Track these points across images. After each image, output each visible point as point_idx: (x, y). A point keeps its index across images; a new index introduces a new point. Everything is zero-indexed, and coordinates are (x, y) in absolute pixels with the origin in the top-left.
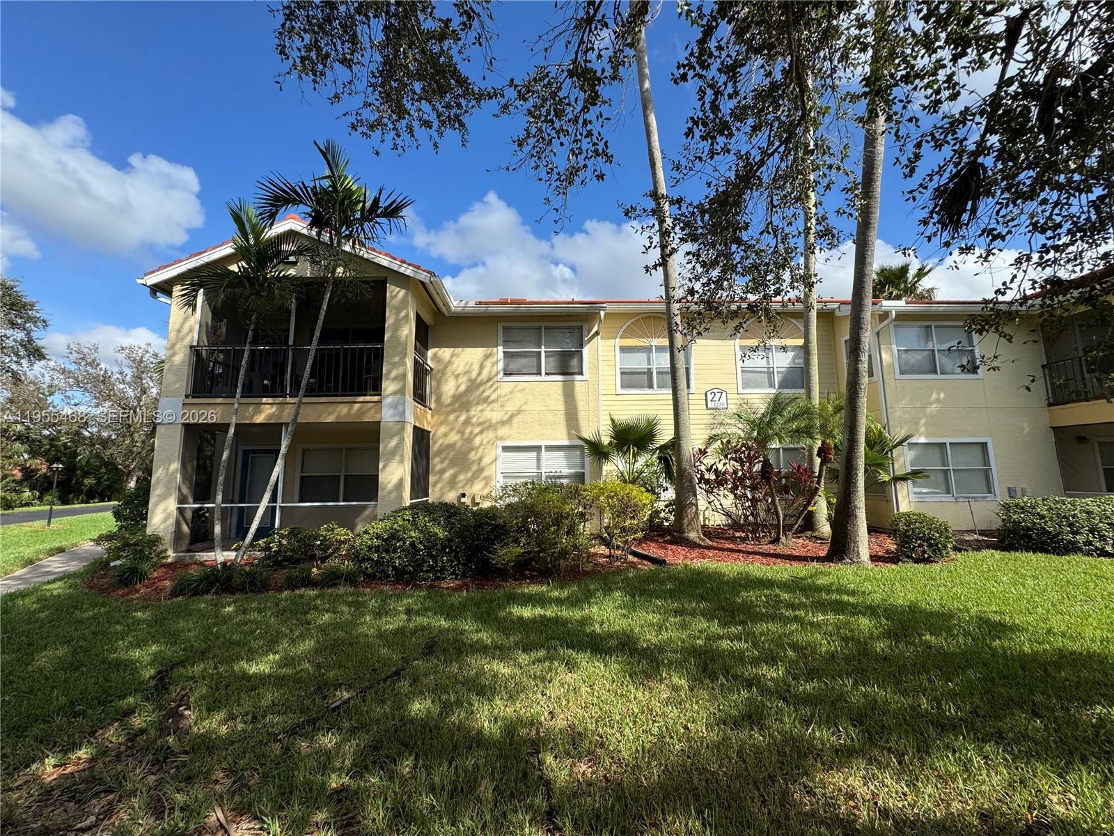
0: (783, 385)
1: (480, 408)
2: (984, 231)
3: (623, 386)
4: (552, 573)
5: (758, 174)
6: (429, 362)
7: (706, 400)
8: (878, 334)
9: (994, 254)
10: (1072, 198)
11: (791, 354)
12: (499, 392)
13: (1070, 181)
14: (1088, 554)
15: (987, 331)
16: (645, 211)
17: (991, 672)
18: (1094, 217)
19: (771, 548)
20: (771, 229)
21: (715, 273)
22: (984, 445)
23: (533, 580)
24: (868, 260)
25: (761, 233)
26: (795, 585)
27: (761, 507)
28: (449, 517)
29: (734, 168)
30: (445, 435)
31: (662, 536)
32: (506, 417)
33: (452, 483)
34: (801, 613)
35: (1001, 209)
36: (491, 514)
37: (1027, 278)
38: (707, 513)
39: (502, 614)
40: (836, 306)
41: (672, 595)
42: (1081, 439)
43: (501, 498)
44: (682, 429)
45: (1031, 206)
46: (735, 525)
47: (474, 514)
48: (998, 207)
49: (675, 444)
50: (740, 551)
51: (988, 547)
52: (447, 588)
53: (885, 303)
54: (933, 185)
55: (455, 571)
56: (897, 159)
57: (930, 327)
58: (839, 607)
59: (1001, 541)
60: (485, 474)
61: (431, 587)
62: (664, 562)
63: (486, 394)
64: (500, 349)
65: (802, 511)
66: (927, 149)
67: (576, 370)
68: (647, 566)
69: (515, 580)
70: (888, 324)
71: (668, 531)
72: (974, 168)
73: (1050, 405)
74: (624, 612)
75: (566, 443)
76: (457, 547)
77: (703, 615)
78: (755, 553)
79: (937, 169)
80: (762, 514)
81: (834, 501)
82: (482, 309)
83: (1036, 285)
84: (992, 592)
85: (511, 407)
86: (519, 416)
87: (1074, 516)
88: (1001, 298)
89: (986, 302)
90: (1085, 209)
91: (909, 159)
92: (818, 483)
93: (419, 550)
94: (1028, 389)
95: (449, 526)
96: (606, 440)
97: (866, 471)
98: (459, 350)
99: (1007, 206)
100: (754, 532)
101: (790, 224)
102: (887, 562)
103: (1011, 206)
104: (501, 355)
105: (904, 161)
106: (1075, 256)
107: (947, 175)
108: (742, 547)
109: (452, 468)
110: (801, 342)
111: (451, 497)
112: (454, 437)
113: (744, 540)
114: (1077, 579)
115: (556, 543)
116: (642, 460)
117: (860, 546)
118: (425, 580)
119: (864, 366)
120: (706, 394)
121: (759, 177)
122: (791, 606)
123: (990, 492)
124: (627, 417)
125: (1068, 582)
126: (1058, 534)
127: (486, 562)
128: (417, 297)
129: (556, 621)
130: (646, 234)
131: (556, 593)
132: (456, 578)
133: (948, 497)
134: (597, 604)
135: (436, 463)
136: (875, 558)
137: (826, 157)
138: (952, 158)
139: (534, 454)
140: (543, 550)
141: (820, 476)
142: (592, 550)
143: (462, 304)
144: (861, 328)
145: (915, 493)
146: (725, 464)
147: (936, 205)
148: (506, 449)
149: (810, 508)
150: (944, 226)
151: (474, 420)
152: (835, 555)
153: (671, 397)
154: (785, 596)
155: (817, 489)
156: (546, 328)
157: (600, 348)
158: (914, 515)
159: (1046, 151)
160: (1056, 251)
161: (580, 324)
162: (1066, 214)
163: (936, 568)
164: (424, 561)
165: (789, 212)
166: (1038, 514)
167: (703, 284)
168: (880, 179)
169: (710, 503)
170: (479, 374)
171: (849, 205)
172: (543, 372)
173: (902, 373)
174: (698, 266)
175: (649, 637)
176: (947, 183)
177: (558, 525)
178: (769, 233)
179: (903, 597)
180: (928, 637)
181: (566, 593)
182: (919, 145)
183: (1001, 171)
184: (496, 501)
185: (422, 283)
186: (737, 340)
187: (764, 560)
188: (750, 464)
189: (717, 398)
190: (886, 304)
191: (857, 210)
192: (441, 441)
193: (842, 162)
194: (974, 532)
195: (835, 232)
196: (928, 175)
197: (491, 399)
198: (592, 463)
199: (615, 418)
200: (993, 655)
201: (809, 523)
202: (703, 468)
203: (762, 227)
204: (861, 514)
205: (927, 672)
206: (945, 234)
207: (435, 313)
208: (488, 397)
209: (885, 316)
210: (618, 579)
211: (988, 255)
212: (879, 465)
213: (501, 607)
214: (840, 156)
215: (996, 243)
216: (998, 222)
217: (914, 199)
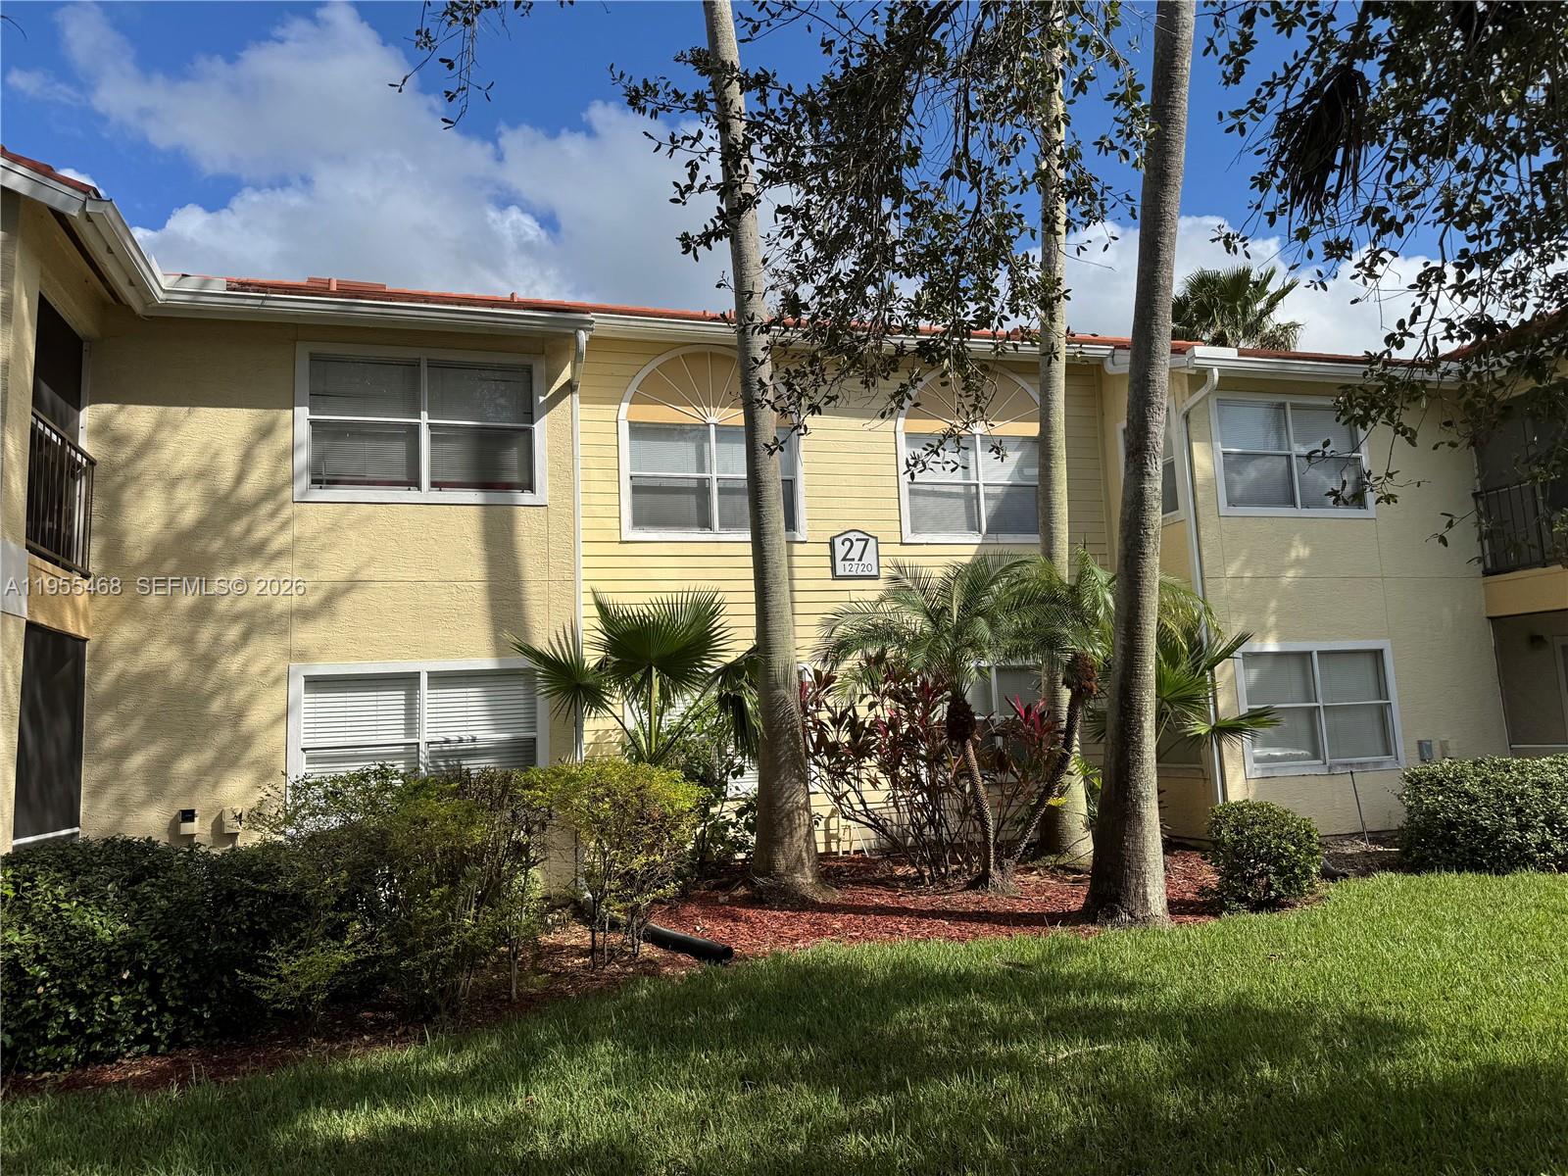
0: (997, 525)
1: (238, 574)
2: (1367, 212)
3: (638, 522)
4: (436, 1009)
5: (936, 36)
6: (83, 443)
7: (833, 558)
8: (1187, 417)
9: (1383, 261)
10: (1507, 163)
11: (1013, 457)
12: (296, 529)
13: (1503, 128)
14: (1544, 867)
15: (1374, 421)
16: (679, 96)
17: (1375, 1133)
18: (1541, 203)
19: (967, 900)
20: (965, 168)
21: (846, 264)
22: (1378, 654)
23: (382, 1033)
24: (1165, 255)
25: (945, 177)
26: (1015, 983)
27: (950, 803)
28: (136, 880)
29: (884, 17)
30: (135, 649)
31: (725, 887)
32: (313, 600)
33: (158, 778)
34: (1021, 1048)
35: (1394, 169)
36: (261, 865)
37: (1437, 316)
38: (833, 823)
39: (282, 1138)
40: (1104, 351)
41: (740, 1035)
42: (1536, 640)
43: (289, 820)
44: (773, 626)
45: (1444, 171)
46: (894, 848)
47: (215, 866)
48: (1390, 165)
49: (758, 662)
50: (902, 912)
51: (1384, 866)
52: (123, 1084)
53: (1200, 350)
54: (1275, 106)
55: (148, 1031)
56: (1211, 41)
57: (1282, 406)
58: (1098, 1024)
59: (1406, 853)
60: (258, 750)
61: (71, 1085)
62: (727, 953)
63: (260, 533)
64: (303, 413)
65: (1035, 809)
66: (1264, 26)
67: (515, 478)
68: (683, 968)
69: (330, 1039)
70: (1205, 398)
71: (743, 873)
72: (1348, 82)
73: (1487, 573)
74: (614, 1093)
75: (487, 663)
76: (156, 963)
77: (806, 1079)
78: (936, 914)
79: (1281, 73)
80: (953, 822)
81: (1097, 782)
82: (250, 301)
83: (1454, 332)
84: (1384, 961)
85: (332, 569)
86: (355, 596)
87: (1522, 794)
88: (1396, 354)
89: (1370, 359)
90: (1527, 187)
91: (1232, 45)
92: (1068, 744)
93: (36, 981)
94: (1443, 540)
95: (134, 904)
96: (592, 657)
97: (1160, 715)
98: (179, 412)
99: (1404, 167)
100: (935, 862)
101: (1005, 160)
102: (1201, 914)
103: (1411, 167)
104: (303, 431)
105: (1224, 49)
106: (1514, 279)
107: (1299, 88)
108: (909, 901)
109: (152, 742)
110: (1033, 429)
111: (150, 822)
112: (160, 654)
113: (913, 883)
114: (1525, 920)
115: (447, 931)
116: (683, 704)
117: (1150, 883)
118: (53, 1065)
119: (1155, 486)
120: (832, 544)
121: (938, 45)
122: (1002, 1034)
123: (1388, 753)
124: (645, 598)
125: (1511, 927)
126: (1498, 832)
127: (246, 997)
128: (42, 255)
129: (433, 1140)
130: (683, 156)
131: (441, 1064)
132: (153, 1053)
133: (1315, 767)
134: (548, 1079)
135: (103, 729)
136: (1177, 907)
137: (1076, 20)
138: (1309, 52)
139: (396, 698)
140: (411, 952)
141: (1070, 731)
142: (547, 939)
143: (189, 286)
144: (1149, 403)
145: (1257, 760)
146: (872, 706)
147: (1282, 149)
148: (315, 683)
149: (1052, 802)
150: (1297, 194)
151: (222, 605)
152: (1101, 907)
153: (748, 549)
154: (991, 1010)
155: (1065, 759)
156: (432, 364)
157: (579, 427)
158: (1252, 807)
159: (1466, 66)
160: (1484, 266)
161: (525, 360)
162: (1498, 193)
163: (1288, 918)
164: (49, 1013)
165: (1004, 134)
166: (1466, 793)
167: (820, 290)
168: (1186, 82)
169: (837, 799)
170: (240, 478)
171: (1121, 132)
172: (425, 479)
173: (1232, 502)
174: (807, 244)
175: (673, 1149)
176: (1300, 107)
177: (453, 883)
178: (962, 178)
179: (1224, 985)
180: (1267, 1072)
181: (468, 1058)
182: (1248, 18)
183: (1393, 92)
184: (274, 828)
185: (60, 217)
186: (901, 421)
187: (955, 930)
188: (926, 703)
189: (855, 553)
190: (1203, 352)
191: (1137, 146)
192: (118, 666)
193: (1107, 32)
194: (1359, 835)
195: (1096, 187)
196: (1266, 84)
197: (276, 545)
198: (555, 713)
199: (609, 599)
200: (1379, 1096)
201: (1050, 837)
202: (824, 716)
203: (945, 160)
204: (1151, 812)
205: (1259, 1149)
206: (1298, 210)
207: (105, 305)
208: (263, 544)
209: (1199, 377)
210: (609, 1007)
211: (1373, 263)
212: (1189, 701)
213: (281, 1117)
214: (1102, 21)
215: (1386, 237)
216: (1390, 198)
217: (1242, 131)
